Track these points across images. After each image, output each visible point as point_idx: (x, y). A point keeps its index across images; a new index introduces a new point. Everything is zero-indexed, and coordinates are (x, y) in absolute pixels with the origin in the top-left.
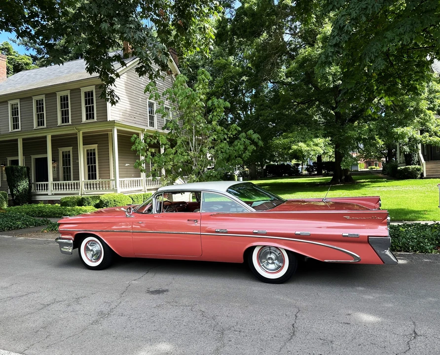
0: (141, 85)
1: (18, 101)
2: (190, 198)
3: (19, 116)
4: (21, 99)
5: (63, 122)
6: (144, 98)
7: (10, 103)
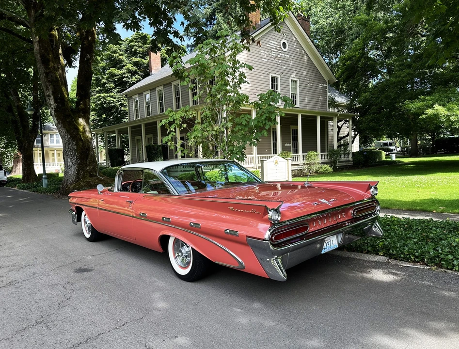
0: (264, 60)
1: (162, 87)
2: (288, 177)
3: (164, 101)
4: (164, 85)
5: (194, 104)
6: (267, 73)
7: (157, 89)
